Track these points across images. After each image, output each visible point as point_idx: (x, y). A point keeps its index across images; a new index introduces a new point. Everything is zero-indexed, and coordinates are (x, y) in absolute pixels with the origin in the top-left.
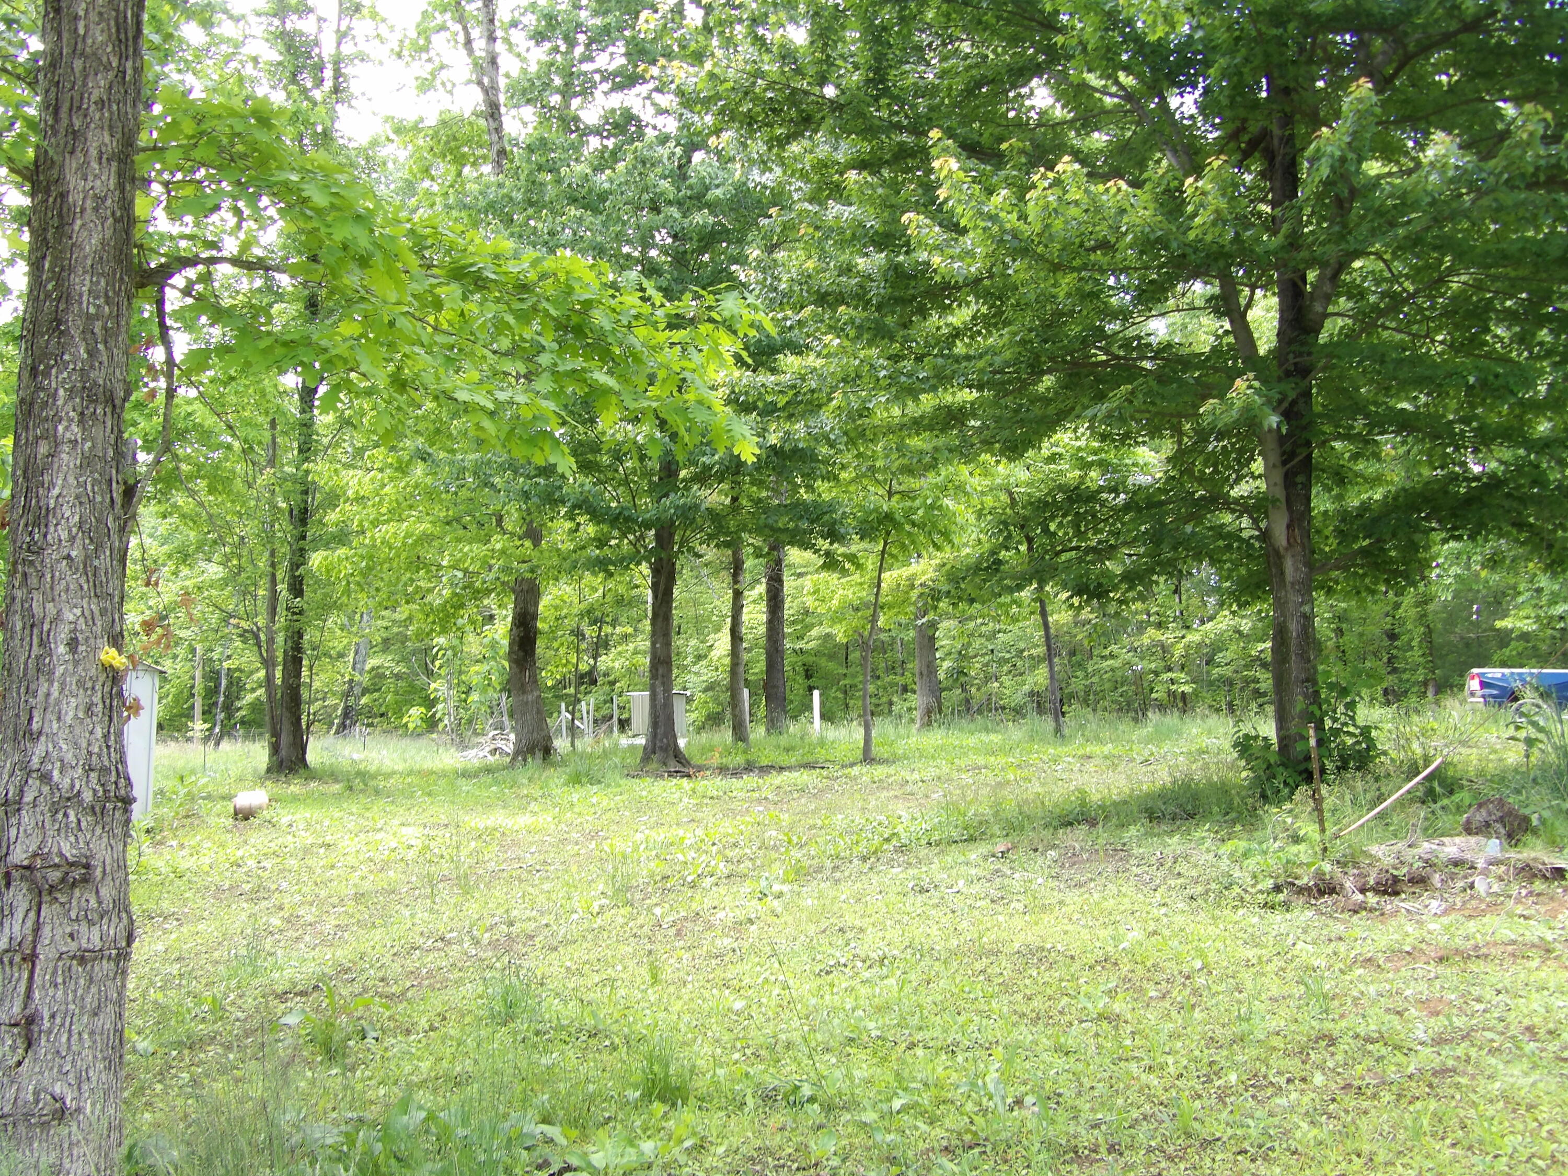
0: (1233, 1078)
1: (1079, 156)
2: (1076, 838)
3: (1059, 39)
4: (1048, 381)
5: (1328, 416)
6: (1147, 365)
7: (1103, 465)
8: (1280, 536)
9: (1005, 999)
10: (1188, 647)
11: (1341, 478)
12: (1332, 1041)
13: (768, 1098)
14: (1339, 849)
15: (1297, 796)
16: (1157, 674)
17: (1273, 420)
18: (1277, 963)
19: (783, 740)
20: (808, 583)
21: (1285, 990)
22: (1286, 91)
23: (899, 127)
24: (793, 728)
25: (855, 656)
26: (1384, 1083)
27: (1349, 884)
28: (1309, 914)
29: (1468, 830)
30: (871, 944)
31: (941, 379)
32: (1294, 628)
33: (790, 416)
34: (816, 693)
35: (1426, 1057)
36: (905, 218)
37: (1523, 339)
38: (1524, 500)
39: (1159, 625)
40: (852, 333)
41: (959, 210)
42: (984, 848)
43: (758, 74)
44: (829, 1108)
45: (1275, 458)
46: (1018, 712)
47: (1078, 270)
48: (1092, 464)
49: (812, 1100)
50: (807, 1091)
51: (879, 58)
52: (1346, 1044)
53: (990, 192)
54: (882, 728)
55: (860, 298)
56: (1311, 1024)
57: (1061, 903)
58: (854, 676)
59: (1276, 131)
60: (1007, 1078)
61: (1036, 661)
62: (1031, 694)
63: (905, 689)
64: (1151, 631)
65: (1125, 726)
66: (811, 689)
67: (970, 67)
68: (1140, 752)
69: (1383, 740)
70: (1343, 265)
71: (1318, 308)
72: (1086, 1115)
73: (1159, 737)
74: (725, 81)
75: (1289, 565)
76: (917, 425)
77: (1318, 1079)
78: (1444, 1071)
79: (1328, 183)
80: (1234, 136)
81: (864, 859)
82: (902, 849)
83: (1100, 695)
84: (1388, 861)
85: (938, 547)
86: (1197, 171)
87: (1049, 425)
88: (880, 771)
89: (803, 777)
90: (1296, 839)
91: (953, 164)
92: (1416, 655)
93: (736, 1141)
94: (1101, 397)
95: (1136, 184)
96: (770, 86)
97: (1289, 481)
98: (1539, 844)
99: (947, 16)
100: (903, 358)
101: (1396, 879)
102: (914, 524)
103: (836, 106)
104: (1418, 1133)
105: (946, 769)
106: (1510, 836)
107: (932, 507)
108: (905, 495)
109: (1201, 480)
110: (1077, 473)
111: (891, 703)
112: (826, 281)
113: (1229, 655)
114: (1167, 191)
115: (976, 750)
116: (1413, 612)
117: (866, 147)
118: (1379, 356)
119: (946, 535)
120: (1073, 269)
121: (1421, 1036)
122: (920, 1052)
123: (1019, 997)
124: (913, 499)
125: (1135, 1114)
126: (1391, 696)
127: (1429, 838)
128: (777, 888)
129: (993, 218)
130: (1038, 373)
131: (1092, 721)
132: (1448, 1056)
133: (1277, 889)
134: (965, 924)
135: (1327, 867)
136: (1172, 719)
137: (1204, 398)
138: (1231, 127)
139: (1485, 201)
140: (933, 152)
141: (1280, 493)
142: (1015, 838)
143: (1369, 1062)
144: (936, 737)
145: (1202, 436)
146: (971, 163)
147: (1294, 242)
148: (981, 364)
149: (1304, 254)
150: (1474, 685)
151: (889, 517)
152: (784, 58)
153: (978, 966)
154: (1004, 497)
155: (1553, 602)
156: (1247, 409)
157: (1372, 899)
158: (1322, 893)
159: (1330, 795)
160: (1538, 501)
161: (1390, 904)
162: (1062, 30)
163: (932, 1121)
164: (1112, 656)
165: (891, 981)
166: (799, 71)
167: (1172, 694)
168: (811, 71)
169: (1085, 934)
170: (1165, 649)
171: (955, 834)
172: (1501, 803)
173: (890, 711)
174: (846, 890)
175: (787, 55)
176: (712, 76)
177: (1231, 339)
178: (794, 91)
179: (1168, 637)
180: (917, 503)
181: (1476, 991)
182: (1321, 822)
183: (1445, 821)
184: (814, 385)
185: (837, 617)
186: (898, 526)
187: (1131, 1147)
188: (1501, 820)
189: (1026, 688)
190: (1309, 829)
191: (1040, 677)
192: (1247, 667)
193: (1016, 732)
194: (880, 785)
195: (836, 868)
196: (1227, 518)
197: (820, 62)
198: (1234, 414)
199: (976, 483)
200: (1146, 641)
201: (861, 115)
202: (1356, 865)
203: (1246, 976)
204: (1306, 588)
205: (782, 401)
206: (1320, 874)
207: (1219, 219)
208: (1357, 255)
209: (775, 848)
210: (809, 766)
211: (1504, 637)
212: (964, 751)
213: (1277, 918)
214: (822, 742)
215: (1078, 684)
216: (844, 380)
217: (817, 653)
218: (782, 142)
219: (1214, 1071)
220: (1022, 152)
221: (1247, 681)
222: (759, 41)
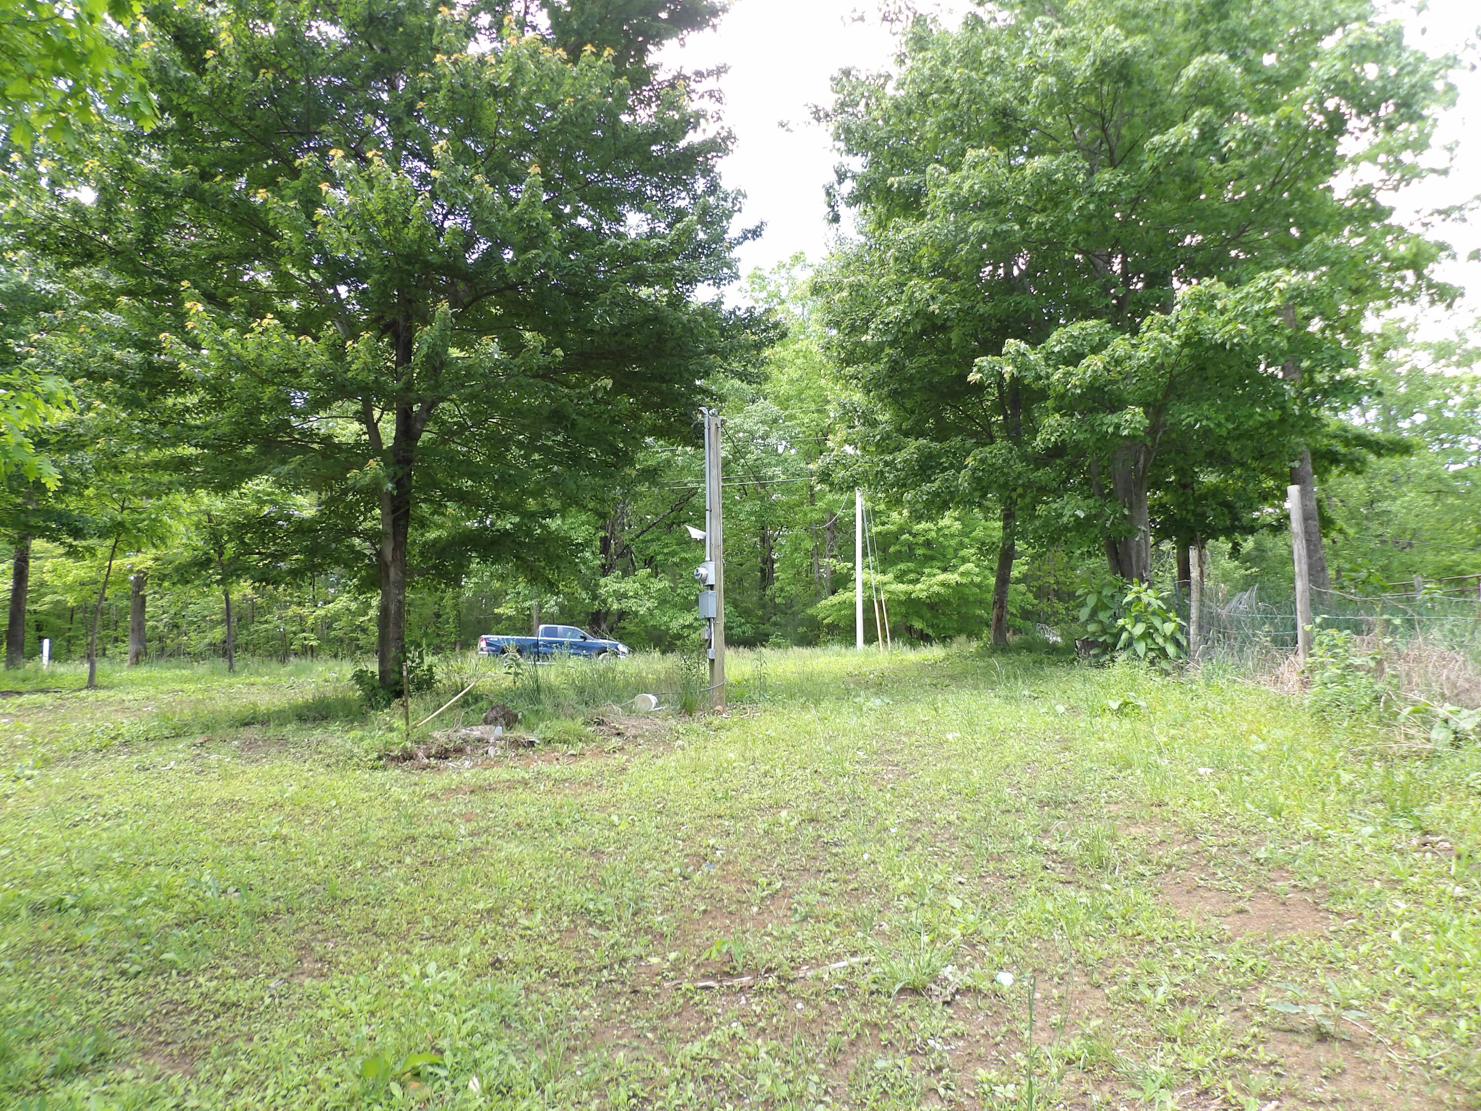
0: (359, 864)
1: (280, 315)
2: (253, 732)
3: (276, 243)
4: (250, 449)
5: (419, 489)
6: (315, 446)
7: (274, 503)
8: (388, 555)
9: (209, 832)
10: (316, 618)
11: (423, 524)
12: (414, 840)
13: (37, 910)
14: (415, 736)
15: (393, 705)
16: (295, 633)
17: (390, 486)
18: (380, 800)
19: (20, 673)
20: (48, 565)
21: (386, 815)
22: (410, 301)
23: (158, 273)
24: (30, 665)
25: (78, 616)
26: (444, 859)
27: (420, 754)
28: (398, 771)
29: (486, 722)
30: (109, 805)
31: (177, 440)
32: (393, 608)
33: (59, 450)
34: (46, 643)
35: (467, 843)
36: (162, 336)
37: (526, 457)
38: (521, 544)
39: (299, 604)
40: (114, 400)
41: (202, 336)
42: (188, 741)
43: (54, 218)
44: (87, 910)
45: (388, 509)
46: (198, 657)
47: (278, 385)
48: (266, 501)
49: (73, 906)
50: (69, 900)
51: (148, 227)
52: (423, 840)
53: (223, 328)
54: (102, 666)
55: (119, 378)
56: (402, 831)
57: (244, 772)
58: (77, 629)
59: (402, 322)
60: (217, 878)
61: (215, 624)
62: (210, 644)
63: (116, 640)
64: (294, 607)
65: (274, 665)
66: (41, 639)
67: (212, 246)
68: (285, 682)
69: (439, 673)
70: (434, 404)
71: (418, 426)
72: (271, 894)
73: (298, 672)
74: (26, 217)
75: (392, 572)
76: (157, 465)
77: (408, 860)
78: (475, 850)
79: (427, 356)
80: (377, 320)
81: (97, 751)
82: (125, 744)
83: (257, 647)
84: (443, 740)
85: (154, 545)
86: (356, 338)
87: (251, 474)
88: (102, 694)
89: (40, 698)
90: (391, 729)
91: (200, 307)
92: (450, 627)
93: (14, 940)
94: (284, 462)
95: (316, 339)
96: (63, 228)
97: (395, 523)
98: (522, 728)
99: (198, 210)
100: (151, 422)
101: (447, 750)
102: (139, 530)
103: (112, 251)
104: (464, 881)
105: (152, 691)
106: (507, 725)
107: (154, 520)
108: (133, 510)
109: (342, 516)
110: (255, 506)
111: (104, 649)
112: (94, 364)
113: (342, 624)
114: (334, 345)
115: (173, 680)
116: (451, 602)
117: (132, 281)
118: (451, 457)
119: (162, 539)
120: (274, 384)
121: (463, 832)
122: (152, 868)
123: (219, 830)
124: (140, 513)
125: (301, 890)
126: (437, 650)
127: (465, 727)
128: (28, 772)
129: (225, 345)
130: (244, 440)
131: (254, 662)
132: (478, 842)
133: (380, 758)
134: (177, 789)
135: (409, 744)
136: (305, 662)
137: (348, 470)
138: (374, 315)
139: (512, 380)
140: (184, 295)
141: (390, 530)
142: (209, 734)
143: (435, 849)
144: (142, 672)
145: (345, 492)
146: (210, 307)
147: (409, 386)
148: (207, 433)
149: (413, 395)
150: (483, 644)
151: (121, 524)
152: (76, 212)
153: (189, 813)
154: (206, 518)
155: (524, 601)
156: (376, 478)
157: (433, 761)
158: (405, 760)
159: (412, 704)
160: (528, 546)
161: (442, 764)
162: (279, 238)
163: (165, 909)
164: (266, 622)
165: (127, 827)
166: (86, 222)
167: (304, 646)
168: (96, 225)
169: (262, 790)
170: (302, 618)
171: (166, 733)
172: (504, 707)
173: (104, 655)
174: (85, 773)
175: (77, 209)
176: (16, 212)
177: (367, 437)
178: (82, 235)
179: (304, 611)
180: (144, 516)
181: (490, 807)
182: (407, 719)
183: (474, 717)
184: (81, 431)
185: (69, 588)
186: (127, 531)
187: (299, 909)
188: (503, 716)
189: (207, 641)
190: (399, 723)
191: (218, 634)
192: (352, 631)
193: (202, 668)
194: (104, 703)
195: (74, 758)
196: (357, 541)
197: (104, 220)
198: (367, 479)
199: (187, 507)
200: (290, 613)
201: (132, 261)
202: (425, 743)
203: (363, 808)
204: (402, 586)
205: (54, 439)
206: (405, 749)
207: (366, 367)
208: (443, 399)
209: (22, 746)
210: (45, 691)
211: (498, 618)
212: (164, 681)
213: (379, 774)
214: (52, 675)
215: (242, 639)
216: (105, 431)
217: (48, 613)
218: (67, 267)
219: (347, 861)
220: (242, 305)
221: (352, 640)
222: (58, 198)
